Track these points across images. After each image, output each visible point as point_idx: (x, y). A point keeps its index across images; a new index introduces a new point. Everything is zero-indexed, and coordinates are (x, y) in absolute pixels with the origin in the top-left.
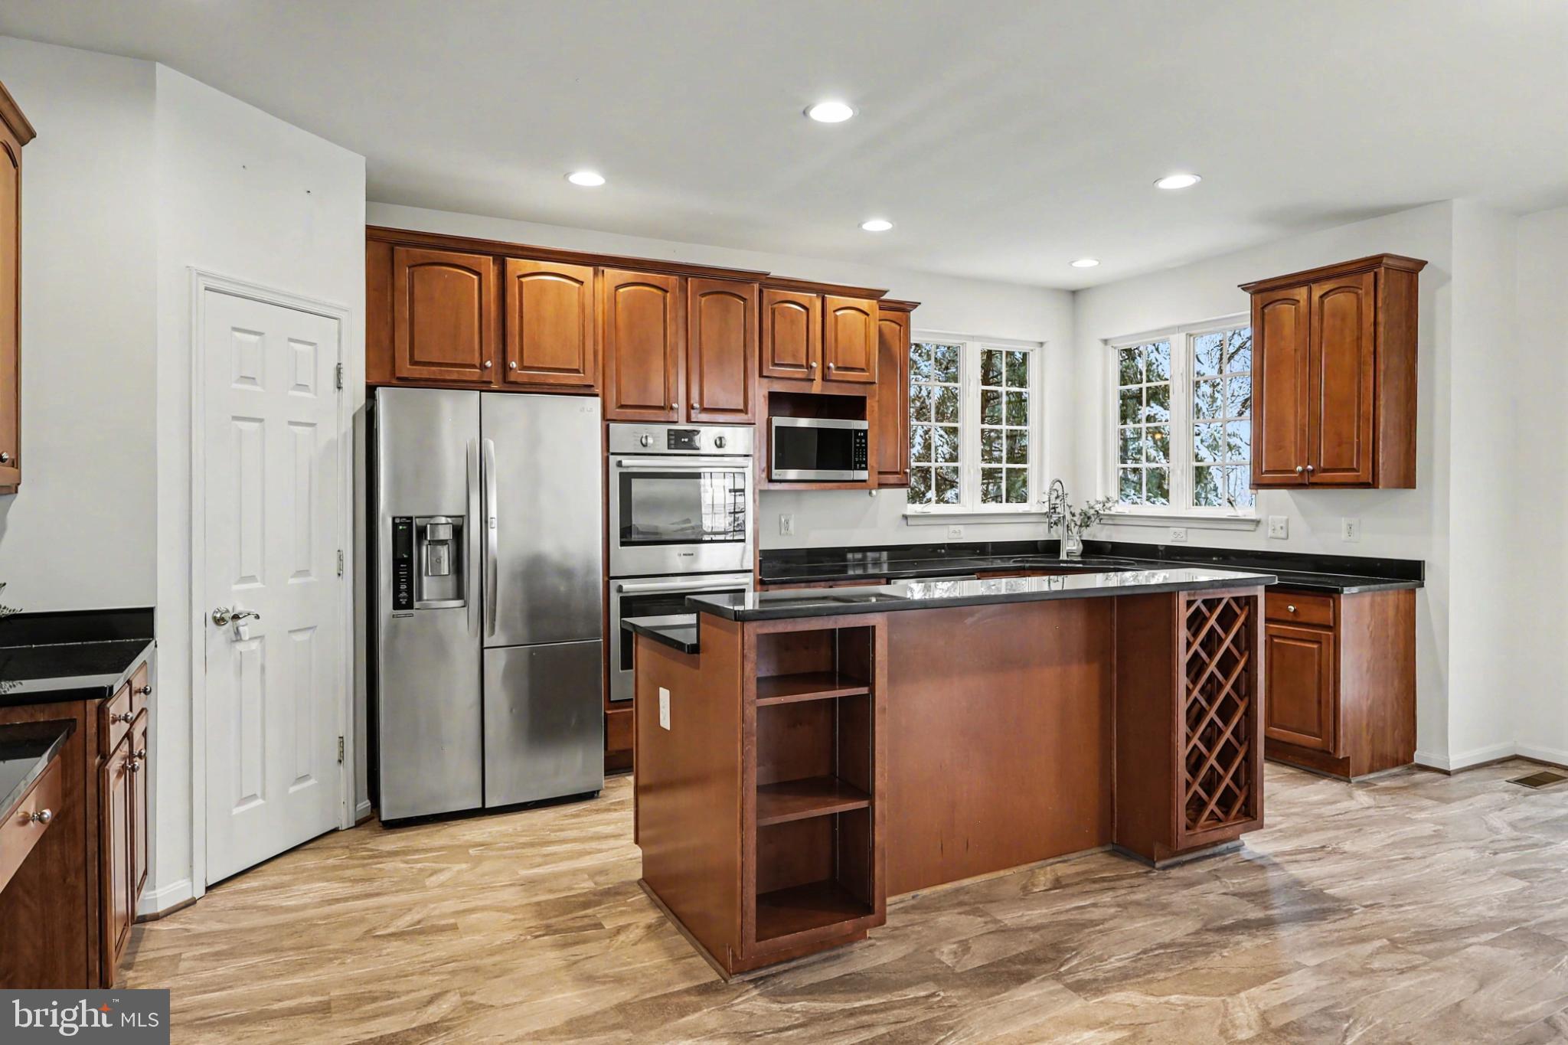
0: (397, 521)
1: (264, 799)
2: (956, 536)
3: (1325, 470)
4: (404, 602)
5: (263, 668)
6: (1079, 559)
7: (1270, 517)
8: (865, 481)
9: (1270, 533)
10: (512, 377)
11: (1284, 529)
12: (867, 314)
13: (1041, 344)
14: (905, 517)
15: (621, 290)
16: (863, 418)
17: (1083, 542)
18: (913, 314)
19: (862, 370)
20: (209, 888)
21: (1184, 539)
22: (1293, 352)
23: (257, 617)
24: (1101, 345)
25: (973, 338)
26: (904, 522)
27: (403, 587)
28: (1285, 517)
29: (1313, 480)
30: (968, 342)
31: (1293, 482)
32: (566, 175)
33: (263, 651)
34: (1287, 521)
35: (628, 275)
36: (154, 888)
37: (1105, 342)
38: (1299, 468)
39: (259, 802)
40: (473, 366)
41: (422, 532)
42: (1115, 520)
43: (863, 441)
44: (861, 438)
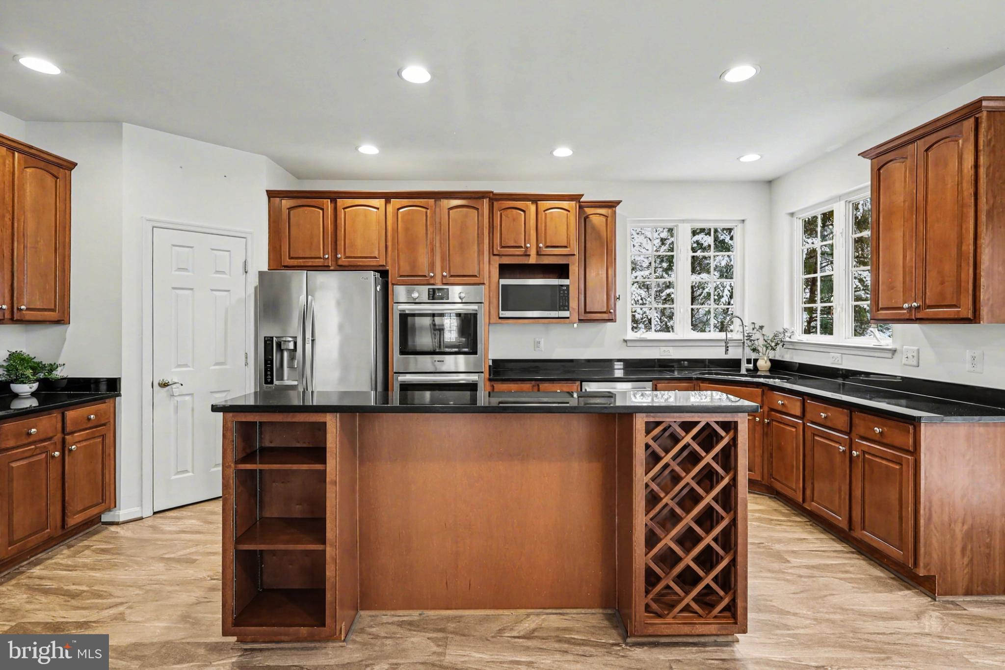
0: (266, 339)
1: (193, 472)
2: (666, 353)
3: (930, 307)
4: (269, 380)
5: (193, 410)
6: (768, 374)
7: (904, 347)
8: (568, 318)
9: (904, 361)
10: (340, 263)
11: (916, 358)
12: (569, 211)
13: (743, 221)
14: (625, 341)
15: (401, 210)
16: (567, 277)
17: (771, 360)
18: (618, 209)
19: (566, 247)
20: (155, 513)
21: (840, 362)
22: (903, 203)
23: (182, 385)
24: (788, 217)
25: (683, 221)
26: (625, 344)
27: (269, 373)
28: (917, 348)
29: (919, 316)
30: (679, 225)
31: (903, 317)
32: (356, 149)
33: (193, 402)
34: (918, 350)
35: (405, 202)
36: (120, 510)
37: (792, 214)
38: (906, 306)
39: (190, 474)
40: (320, 258)
41: (279, 345)
42: (794, 346)
43: (566, 292)
44: (564, 290)
